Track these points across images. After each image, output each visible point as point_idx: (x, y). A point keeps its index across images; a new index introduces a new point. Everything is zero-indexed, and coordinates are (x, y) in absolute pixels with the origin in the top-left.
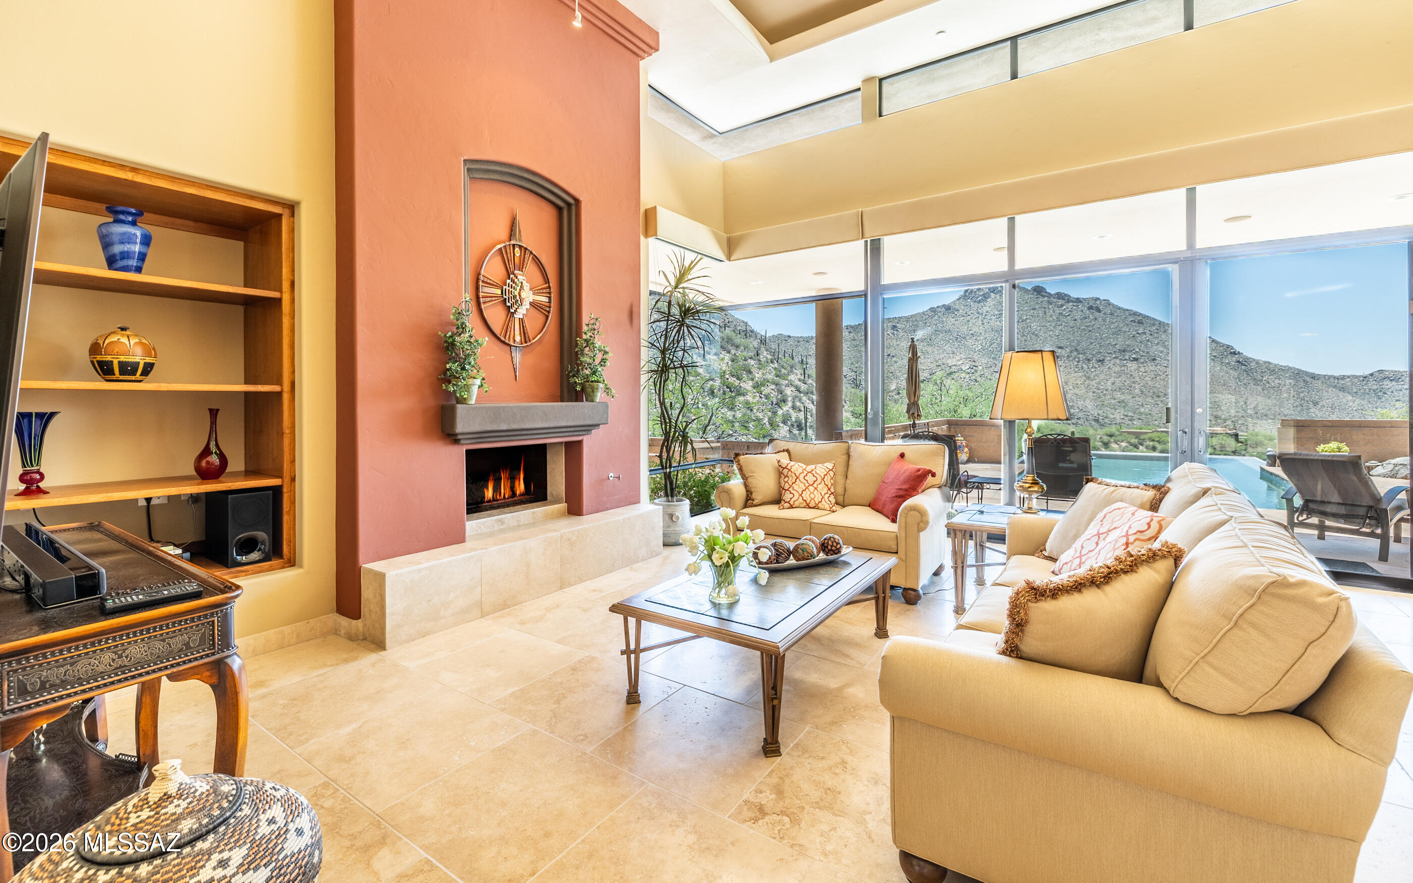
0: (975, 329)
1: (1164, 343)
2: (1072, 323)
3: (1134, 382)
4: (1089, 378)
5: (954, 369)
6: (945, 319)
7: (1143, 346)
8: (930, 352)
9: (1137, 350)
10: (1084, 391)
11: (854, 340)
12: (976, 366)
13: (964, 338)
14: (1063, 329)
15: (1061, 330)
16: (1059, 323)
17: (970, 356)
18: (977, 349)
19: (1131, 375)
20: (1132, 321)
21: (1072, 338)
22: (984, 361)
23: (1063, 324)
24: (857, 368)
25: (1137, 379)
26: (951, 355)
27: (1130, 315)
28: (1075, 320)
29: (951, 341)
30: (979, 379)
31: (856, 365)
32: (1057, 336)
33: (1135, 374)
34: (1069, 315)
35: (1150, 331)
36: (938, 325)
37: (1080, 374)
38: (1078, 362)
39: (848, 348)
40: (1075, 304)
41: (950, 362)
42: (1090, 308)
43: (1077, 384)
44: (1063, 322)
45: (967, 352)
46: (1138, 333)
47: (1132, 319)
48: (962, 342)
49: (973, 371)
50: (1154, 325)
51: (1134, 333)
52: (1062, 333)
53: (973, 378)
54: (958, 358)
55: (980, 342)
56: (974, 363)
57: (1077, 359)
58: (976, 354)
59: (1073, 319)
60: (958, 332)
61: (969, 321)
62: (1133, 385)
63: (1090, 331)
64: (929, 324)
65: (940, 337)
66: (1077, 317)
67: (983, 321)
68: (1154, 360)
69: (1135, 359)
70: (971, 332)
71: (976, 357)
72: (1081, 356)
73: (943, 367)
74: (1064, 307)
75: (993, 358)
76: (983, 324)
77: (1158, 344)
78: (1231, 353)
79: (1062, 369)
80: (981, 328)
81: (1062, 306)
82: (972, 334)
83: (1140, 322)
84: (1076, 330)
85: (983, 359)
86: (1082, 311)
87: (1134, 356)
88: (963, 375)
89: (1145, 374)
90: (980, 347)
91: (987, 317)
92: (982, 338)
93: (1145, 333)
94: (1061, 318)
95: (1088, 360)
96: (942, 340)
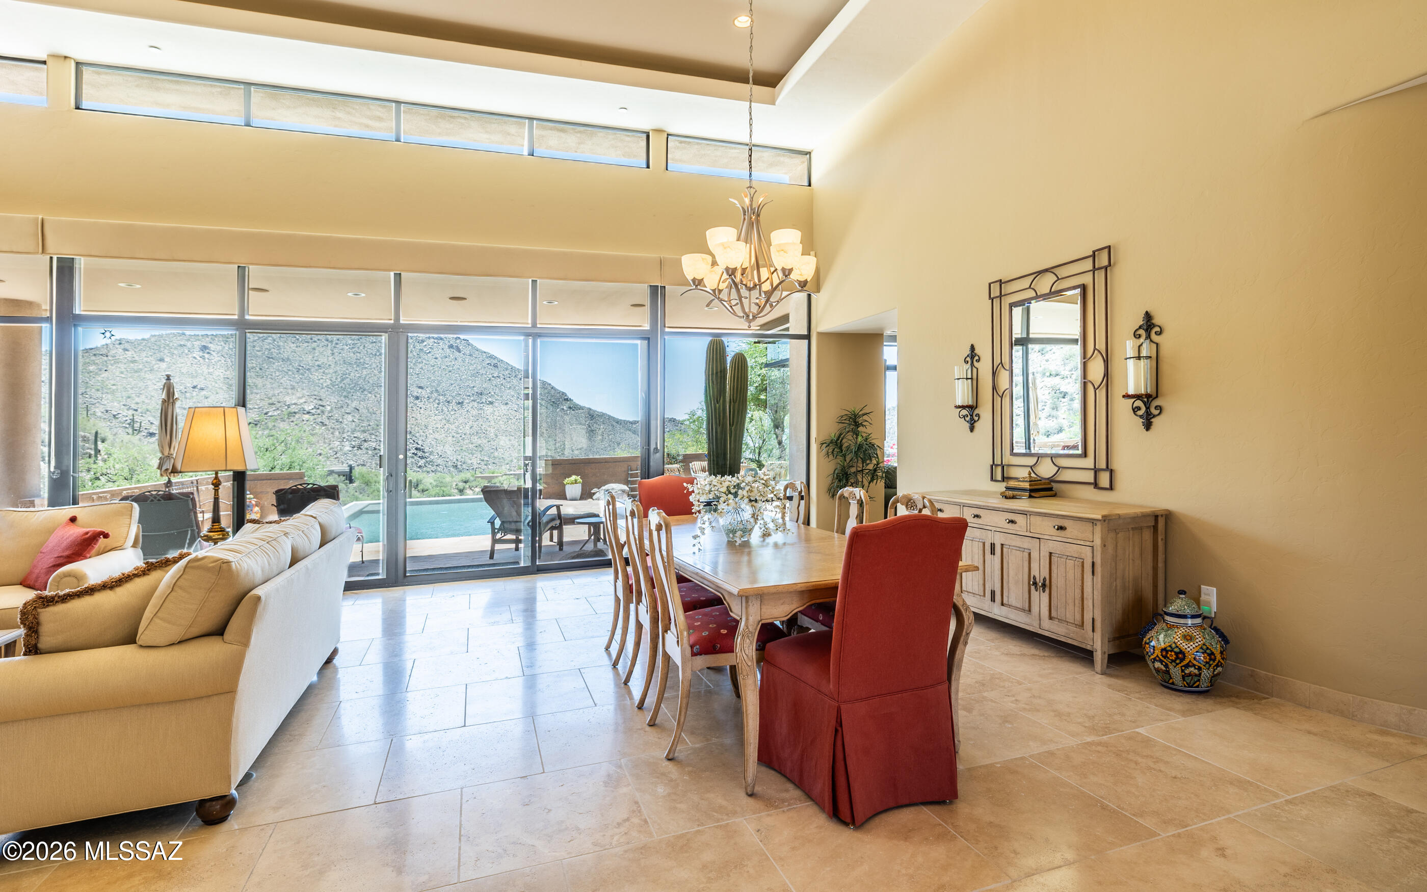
0: (322, 360)
1: (515, 388)
2: (432, 362)
3: (489, 426)
4: (448, 421)
5: (293, 408)
6: (281, 344)
7: (497, 390)
8: (260, 385)
9: (493, 394)
10: (444, 435)
11: (134, 362)
12: (323, 406)
13: (308, 370)
14: (424, 368)
15: (422, 368)
16: (420, 360)
17: (316, 393)
18: (325, 385)
19: (487, 419)
20: (488, 364)
21: (433, 378)
22: (334, 399)
23: (424, 361)
24: (137, 403)
25: (492, 423)
26: (290, 391)
27: (487, 357)
28: (436, 358)
29: (290, 373)
30: (327, 422)
31: (137, 400)
32: (418, 374)
33: (491, 418)
34: (430, 352)
35: (503, 375)
36: (273, 350)
37: (440, 417)
38: (438, 404)
39: (122, 373)
40: (436, 341)
41: (288, 400)
42: (451, 347)
43: (437, 428)
44: (424, 359)
45: (312, 388)
46: (493, 377)
47: (488, 362)
48: (306, 375)
49: (319, 411)
50: (507, 369)
51: (490, 376)
52: (423, 372)
53: (320, 420)
54: (298, 395)
55: (329, 376)
56: (320, 403)
57: (437, 401)
58: (323, 390)
59: (434, 357)
60: (300, 361)
61: (314, 349)
62: (489, 429)
63: (450, 372)
64: (258, 349)
65: (274, 366)
66: (437, 356)
67: (332, 350)
68: (507, 404)
69: (491, 403)
70: (317, 363)
71: (323, 396)
72: (441, 397)
73: (278, 405)
74: (425, 343)
75: (345, 397)
76: (333, 354)
77: (510, 388)
78: (565, 400)
79: (422, 411)
80: (330, 358)
81: (423, 341)
82: (319, 366)
83: (495, 366)
84: (437, 369)
85: (332, 398)
86: (443, 349)
87: (490, 399)
88: (306, 417)
89: (499, 418)
90: (329, 382)
91: (337, 346)
92: (331, 371)
93: (499, 377)
94: (421, 354)
95: (448, 402)
96: (278, 370)
